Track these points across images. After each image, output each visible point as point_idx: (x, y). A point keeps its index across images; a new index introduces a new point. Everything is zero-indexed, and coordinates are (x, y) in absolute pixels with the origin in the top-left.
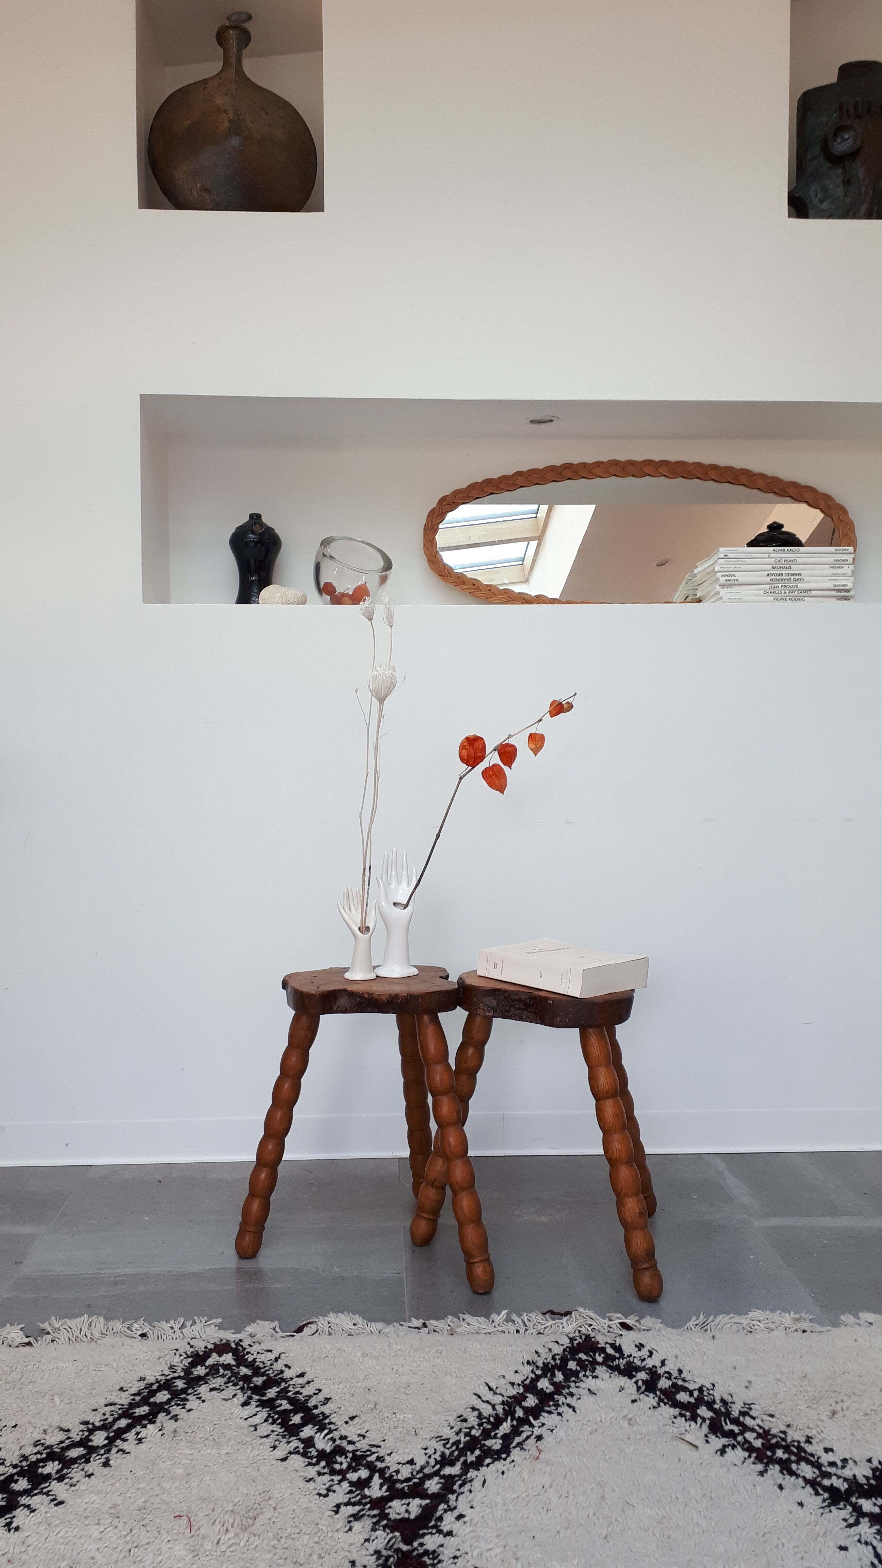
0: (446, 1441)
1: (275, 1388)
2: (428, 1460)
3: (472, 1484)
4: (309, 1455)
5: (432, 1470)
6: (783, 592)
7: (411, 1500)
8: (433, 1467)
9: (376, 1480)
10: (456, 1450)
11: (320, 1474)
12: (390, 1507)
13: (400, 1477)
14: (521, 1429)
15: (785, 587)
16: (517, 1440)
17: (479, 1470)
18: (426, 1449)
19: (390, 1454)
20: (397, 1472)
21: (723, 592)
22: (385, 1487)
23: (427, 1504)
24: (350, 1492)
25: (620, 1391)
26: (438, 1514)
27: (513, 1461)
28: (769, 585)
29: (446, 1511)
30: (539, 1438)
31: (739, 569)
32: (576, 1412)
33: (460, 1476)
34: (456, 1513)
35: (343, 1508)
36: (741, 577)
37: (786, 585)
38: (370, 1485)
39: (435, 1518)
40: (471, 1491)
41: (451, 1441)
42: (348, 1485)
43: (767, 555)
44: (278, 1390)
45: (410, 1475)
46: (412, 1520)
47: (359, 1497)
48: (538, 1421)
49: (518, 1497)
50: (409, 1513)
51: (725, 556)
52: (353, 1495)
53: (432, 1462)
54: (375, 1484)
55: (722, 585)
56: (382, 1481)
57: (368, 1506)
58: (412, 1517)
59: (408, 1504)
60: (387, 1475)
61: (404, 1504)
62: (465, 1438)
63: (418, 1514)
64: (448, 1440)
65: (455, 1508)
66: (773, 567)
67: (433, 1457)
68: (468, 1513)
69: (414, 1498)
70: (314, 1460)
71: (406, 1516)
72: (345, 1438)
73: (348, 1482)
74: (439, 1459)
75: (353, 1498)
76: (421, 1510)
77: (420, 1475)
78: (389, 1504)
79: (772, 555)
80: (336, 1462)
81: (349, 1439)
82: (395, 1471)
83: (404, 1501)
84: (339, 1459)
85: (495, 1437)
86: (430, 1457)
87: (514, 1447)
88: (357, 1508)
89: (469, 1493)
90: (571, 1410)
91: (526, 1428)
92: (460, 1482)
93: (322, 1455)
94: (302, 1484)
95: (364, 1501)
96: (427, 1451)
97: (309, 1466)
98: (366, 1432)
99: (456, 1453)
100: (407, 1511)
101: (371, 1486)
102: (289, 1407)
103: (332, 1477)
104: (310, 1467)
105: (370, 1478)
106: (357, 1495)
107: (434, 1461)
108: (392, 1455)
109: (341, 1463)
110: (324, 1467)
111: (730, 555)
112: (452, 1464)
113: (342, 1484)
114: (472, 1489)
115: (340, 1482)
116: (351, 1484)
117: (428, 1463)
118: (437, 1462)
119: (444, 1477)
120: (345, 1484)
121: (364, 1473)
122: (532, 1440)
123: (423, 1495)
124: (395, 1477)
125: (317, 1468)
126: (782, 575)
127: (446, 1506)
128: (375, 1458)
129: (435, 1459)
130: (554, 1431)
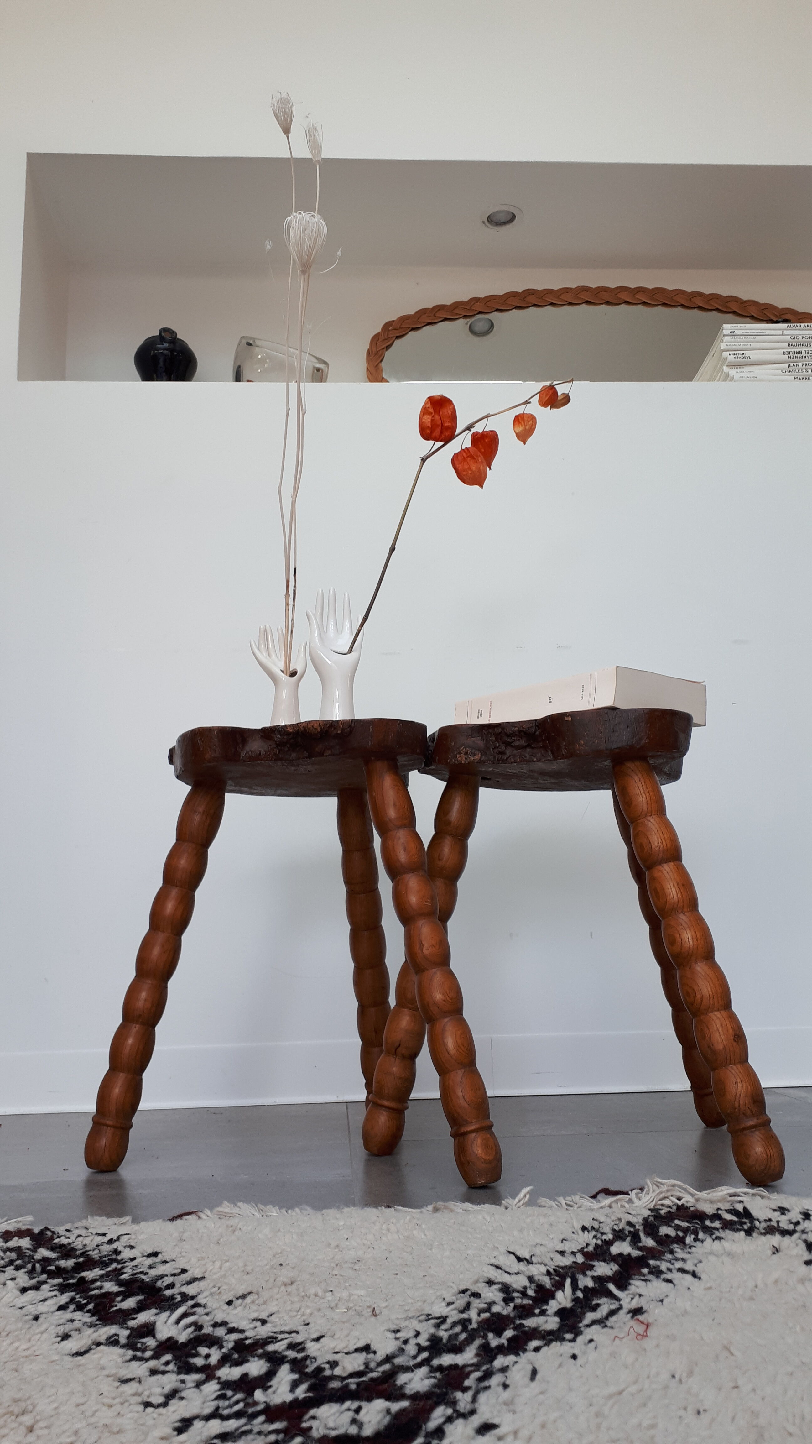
0: (439, 1321)
1: (97, 1269)
2: (403, 1346)
3: (507, 1374)
4: (139, 1345)
5: (412, 1363)
6: (804, 371)
7: (363, 1404)
8: (415, 1357)
9: (285, 1375)
10: (462, 1332)
11: (153, 1372)
12: (314, 1418)
13: (337, 1371)
14: (594, 1302)
15: (806, 365)
16: (590, 1316)
17: (519, 1355)
18: (398, 1331)
19: (318, 1339)
20: (334, 1364)
21: (733, 372)
22: (304, 1387)
23: (403, 1411)
24: (222, 1397)
25: (774, 1253)
26: (432, 1424)
27: (591, 1341)
28: (787, 364)
29: (450, 1420)
30: (637, 1312)
31: (749, 347)
32: (700, 1278)
33: (477, 1366)
34: (476, 1421)
35: (198, 1424)
36: (754, 355)
37: (808, 363)
38: (269, 1384)
39: (423, 1433)
40: (505, 1386)
41: (449, 1321)
42: (218, 1387)
43: (780, 332)
44: (102, 1272)
45: (362, 1368)
46: (367, 1438)
47: (241, 1405)
48: (626, 1292)
49: (620, 1393)
50: (360, 1425)
51: (731, 332)
52: (227, 1403)
53: (411, 1349)
54: (279, 1383)
55: (731, 366)
56: (296, 1376)
57: (262, 1418)
58: (368, 1431)
59: (358, 1411)
60: (309, 1370)
61: (349, 1409)
62: (479, 1315)
63: (382, 1427)
64: (443, 1319)
65: (473, 1412)
66: (789, 345)
67: (413, 1342)
68: (506, 1424)
69: (369, 1400)
70: (148, 1354)
71: (353, 1430)
72: (224, 1323)
73: (218, 1383)
74: (425, 1344)
75: (227, 1408)
76: (388, 1419)
77: (387, 1367)
78: (312, 1412)
79: (786, 332)
80: (197, 1355)
81: (230, 1325)
82: (328, 1362)
83: (348, 1404)
84: (203, 1350)
85: (543, 1313)
86: (406, 1342)
87: (588, 1326)
88: (232, 1425)
89: (501, 1388)
90: (689, 1277)
91: (604, 1301)
92: (478, 1374)
93: (169, 1345)
94: (108, 1387)
95: (251, 1410)
96: (398, 1335)
97: (133, 1362)
98: (268, 1317)
99: (463, 1336)
100: (354, 1421)
101: (270, 1387)
102: (115, 1289)
103: (182, 1377)
104: (135, 1364)
105: (270, 1374)
106: (237, 1402)
107: (416, 1348)
108: (322, 1340)
109: (208, 1356)
110: (167, 1363)
111: (737, 332)
112: (457, 1349)
113: (203, 1387)
114: (508, 1382)
115: (198, 1385)
116: (226, 1385)
117: (402, 1350)
118: (421, 1349)
119: (440, 1368)
120: (212, 1388)
121: (255, 1367)
122: (623, 1316)
123: (394, 1394)
124: (328, 1373)
125: (152, 1363)
126: (801, 352)
127: (449, 1411)
128: (285, 1346)
129: (418, 1345)
130: (665, 1302)
